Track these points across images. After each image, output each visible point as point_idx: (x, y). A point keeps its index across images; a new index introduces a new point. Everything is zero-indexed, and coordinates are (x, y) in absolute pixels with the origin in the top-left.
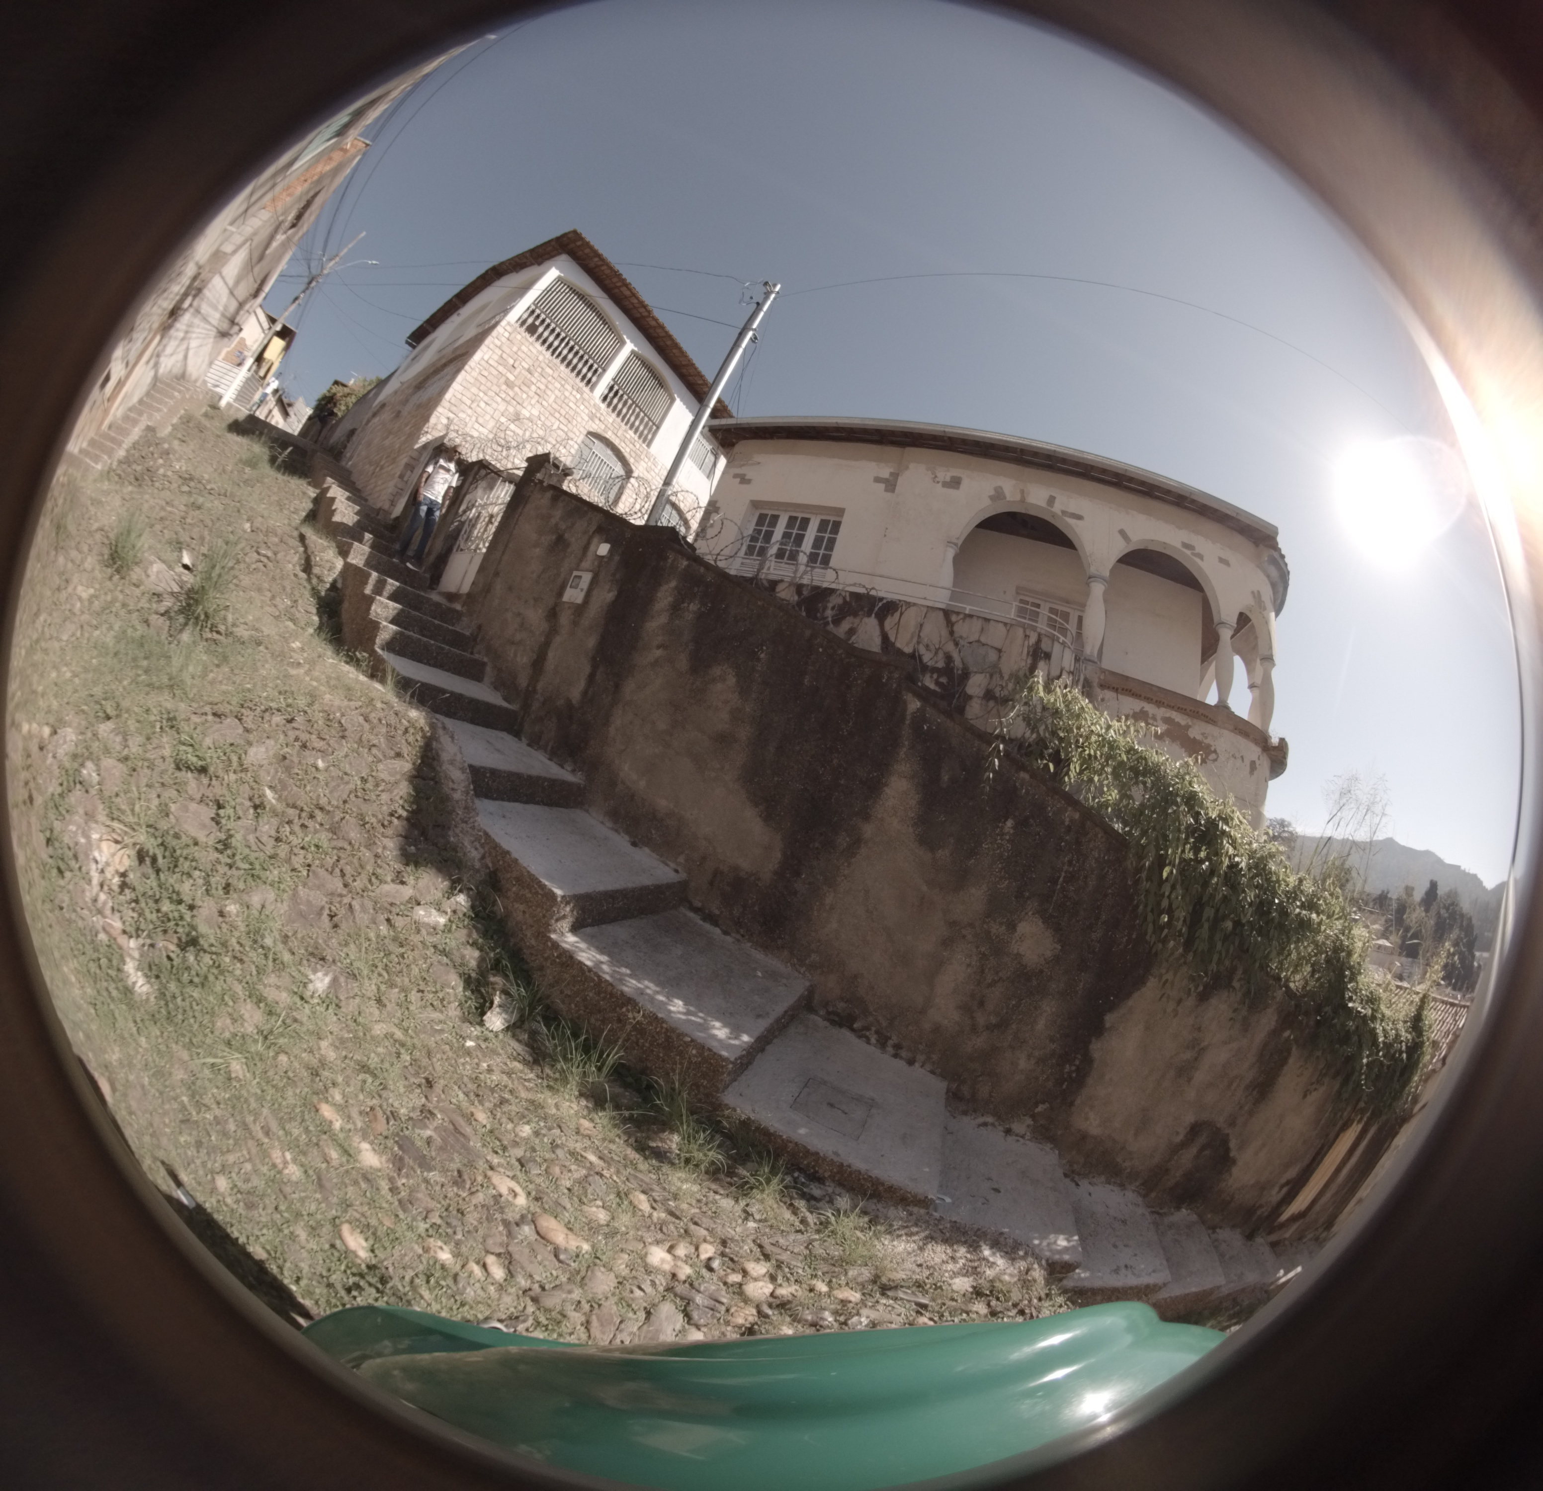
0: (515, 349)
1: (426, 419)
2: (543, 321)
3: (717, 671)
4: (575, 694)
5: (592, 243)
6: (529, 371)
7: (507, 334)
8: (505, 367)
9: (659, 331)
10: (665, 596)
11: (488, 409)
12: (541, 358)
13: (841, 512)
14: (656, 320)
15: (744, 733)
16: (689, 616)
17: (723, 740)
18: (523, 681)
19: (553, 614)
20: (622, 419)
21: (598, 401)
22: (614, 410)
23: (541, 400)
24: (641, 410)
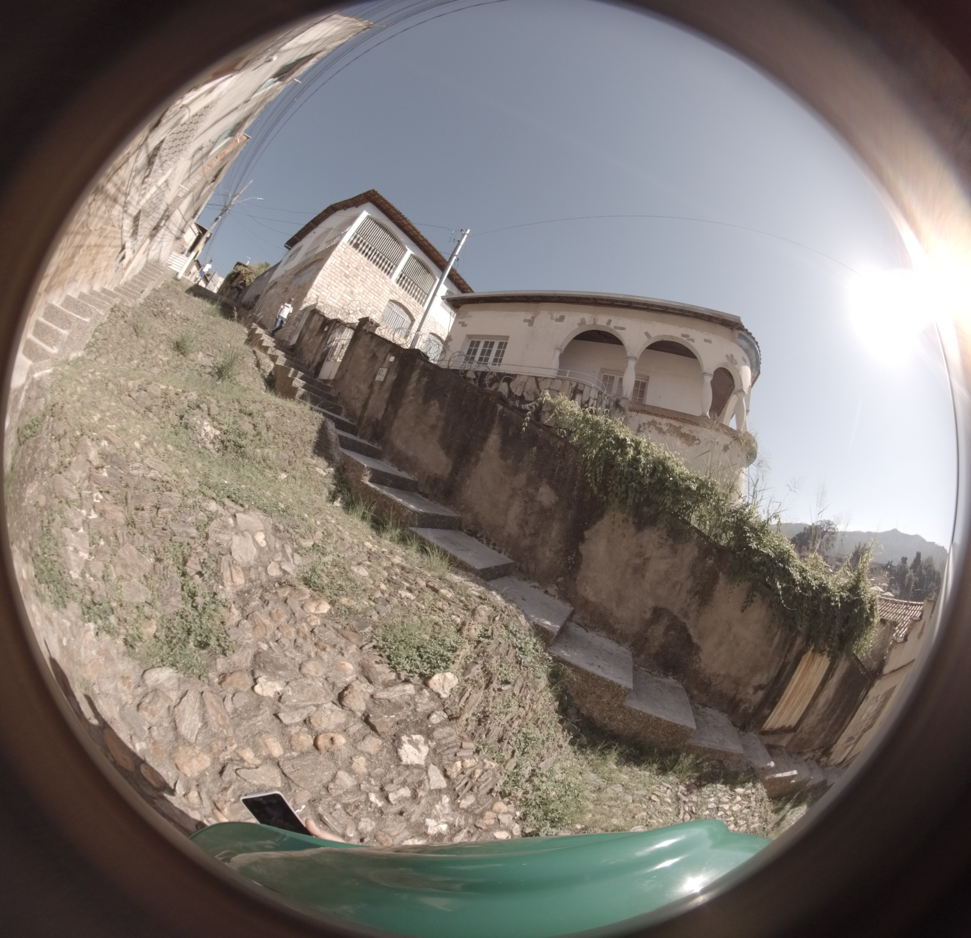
0: (348, 257)
1: (305, 295)
2: (362, 241)
3: (432, 402)
4: (380, 416)
5: (384, 196)
6: (356, 269)
7: (343, 250)
8: (344, 267)
9: (425, 242)
10: (415, 376)
11: (336, 289)
12: (362, 261)
13: (507, 338)
14: (423, 237)
15: (441, 424)
16: (423, 383)
17: (433, 427)
18: (358, 413)
19: (371, 386)
20: (408, 292)
21: (394, 283)
22: (403, 287)
23: (364, 284)
24: (418, 287)
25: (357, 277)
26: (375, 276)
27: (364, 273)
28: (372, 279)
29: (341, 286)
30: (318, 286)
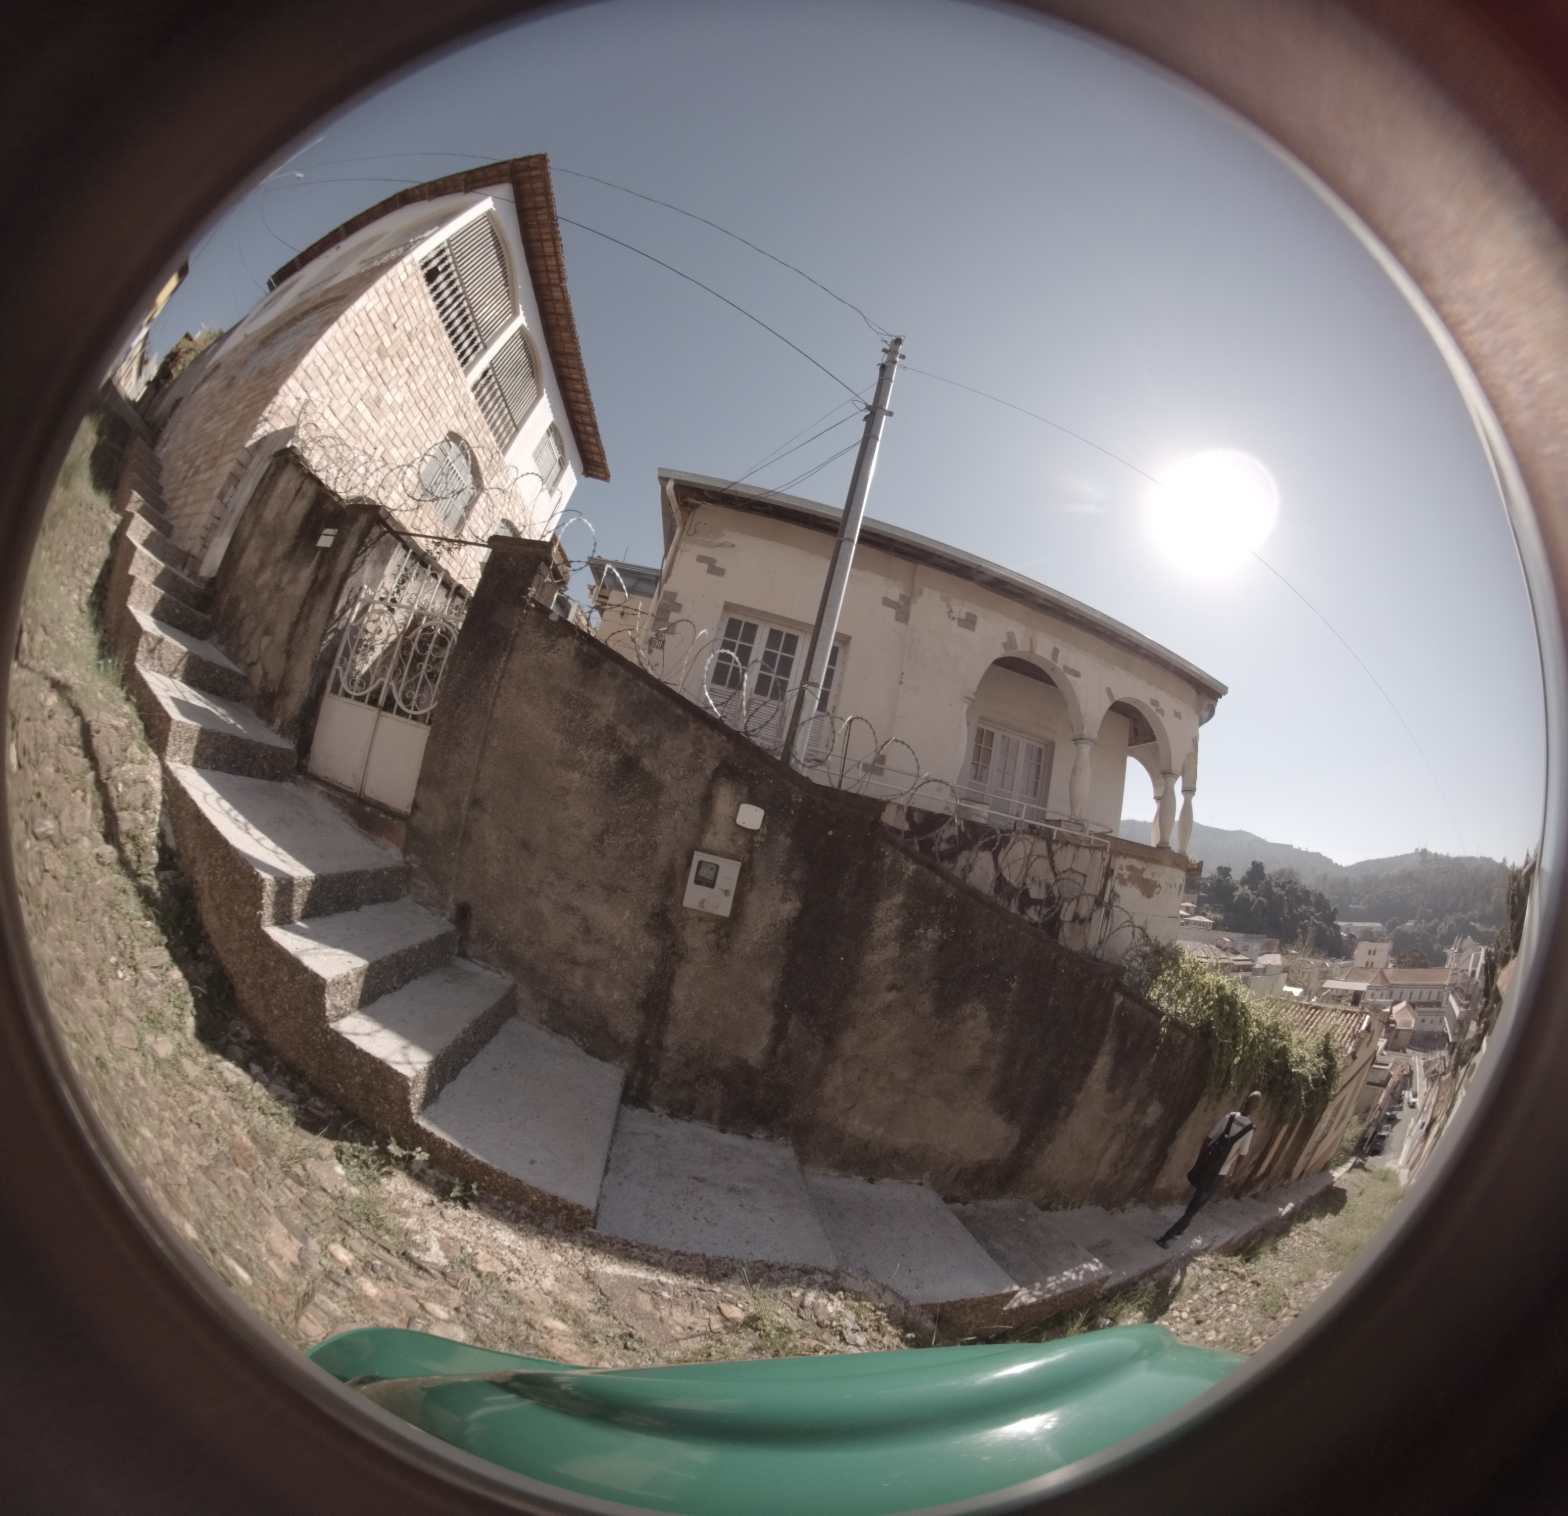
6: (409, 335)
7: (403, 278)
8: (385, 324)
9: (560, 305)
11: (348, 386)
20: (486, 417)
21: (469, 389)
22: (480, 403)
23: (410, 381)
24: (507, 406)
25: (402, 360)
26: (438, 363)
27: (421, 352)
28: (430, 371)
29: (360, 379)
30: (309, 371)
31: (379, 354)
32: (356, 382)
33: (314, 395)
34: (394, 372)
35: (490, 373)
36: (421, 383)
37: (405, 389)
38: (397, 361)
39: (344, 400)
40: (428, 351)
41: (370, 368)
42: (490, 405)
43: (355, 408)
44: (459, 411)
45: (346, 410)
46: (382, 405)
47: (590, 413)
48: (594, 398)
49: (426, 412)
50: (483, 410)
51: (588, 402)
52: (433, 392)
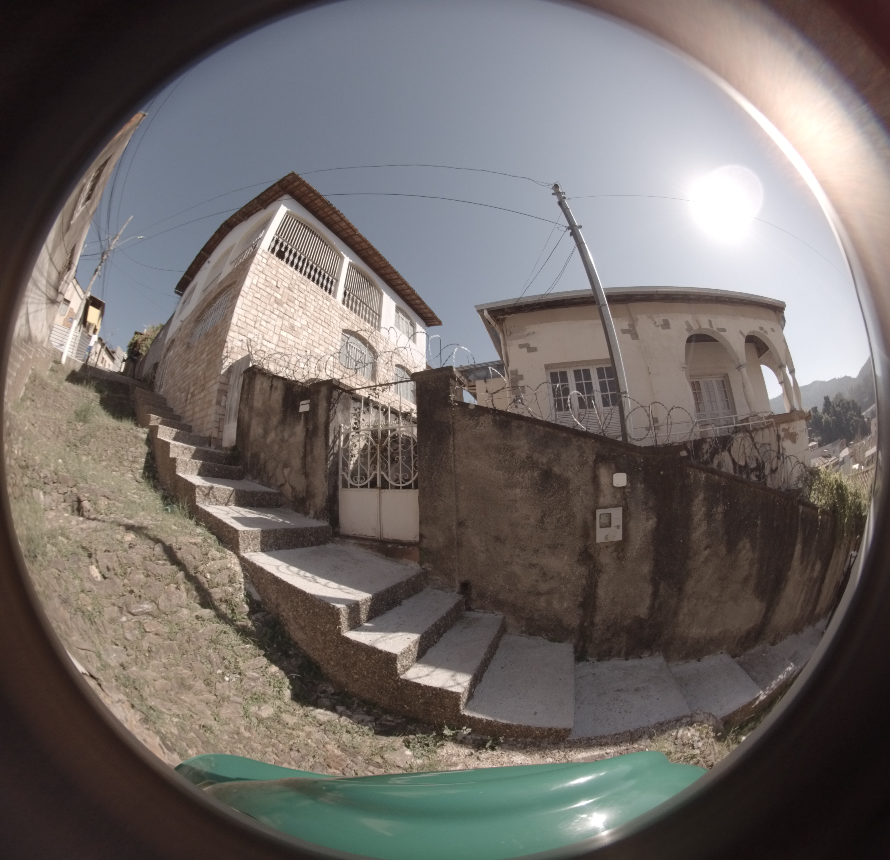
0: (274, 272)
2: (286, 248)
5: (307, 182)
6: (289, 289)
8: (271, 288)
9: (363, 244)
12: (294, 277)
20: (359, 315)
21: (341, 305)
22: (351, 309)
23: (305, 312)
24: (367, 306)
25: (293, 302)
26: (316, 297)
27: (301, 295)
28: (313, 303)
29: (274, 320)
30: (239, 324)
31: (278, 304)
32: (273, 322)
33: (250, 336)
34: (293, 310)
35: (348, 292)
36: (312, 310)
37: (304, 316)
38: (291, 304)
39: (271, 333)
40: (306, 293)
41: (277, 313)
42: (358, 308)
43: (280, 335)
44: (342, 318)
45: (275, 339)
46: (296, 329)
47: (413, 292)
48: (411, 285)
49: (323, 324)
50: (355, 312)
51: (409, 288)
52: (321, 313)
